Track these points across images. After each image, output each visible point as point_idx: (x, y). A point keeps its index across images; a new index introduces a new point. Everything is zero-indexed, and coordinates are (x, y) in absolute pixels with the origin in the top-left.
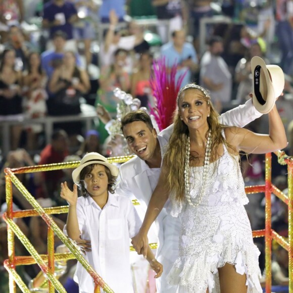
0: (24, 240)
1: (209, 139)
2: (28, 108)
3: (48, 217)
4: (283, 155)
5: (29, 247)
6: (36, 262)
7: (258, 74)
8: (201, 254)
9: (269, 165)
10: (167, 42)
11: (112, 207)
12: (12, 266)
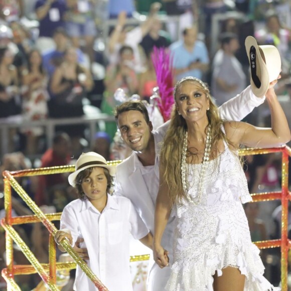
0: (24, 248)
1: (208, 134)
2: (28, 110)
3: (50, 223)
5: (29, 256)
6: (36, 271)
7: (254, 56)
8: (200, 257)
9: (285, 170)
10: (176, 40)
11: (112, 210)
12: (11, 275)
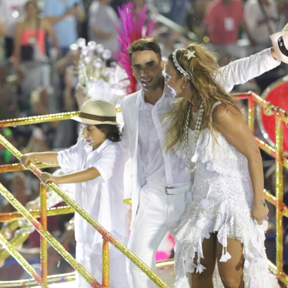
0: (9, 196)
4: (269, 105)
5: (15, 204)
